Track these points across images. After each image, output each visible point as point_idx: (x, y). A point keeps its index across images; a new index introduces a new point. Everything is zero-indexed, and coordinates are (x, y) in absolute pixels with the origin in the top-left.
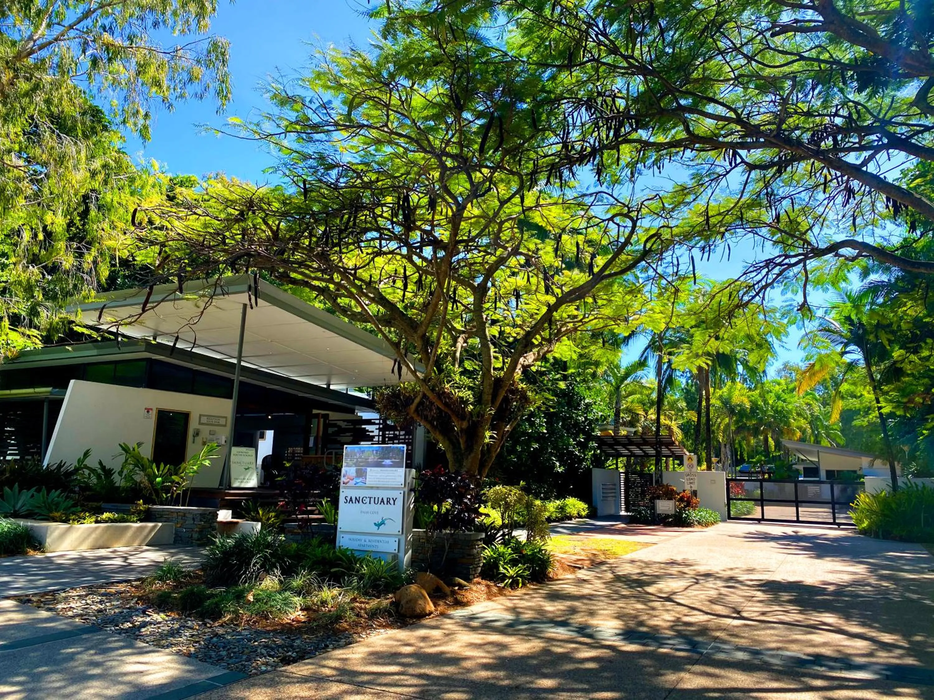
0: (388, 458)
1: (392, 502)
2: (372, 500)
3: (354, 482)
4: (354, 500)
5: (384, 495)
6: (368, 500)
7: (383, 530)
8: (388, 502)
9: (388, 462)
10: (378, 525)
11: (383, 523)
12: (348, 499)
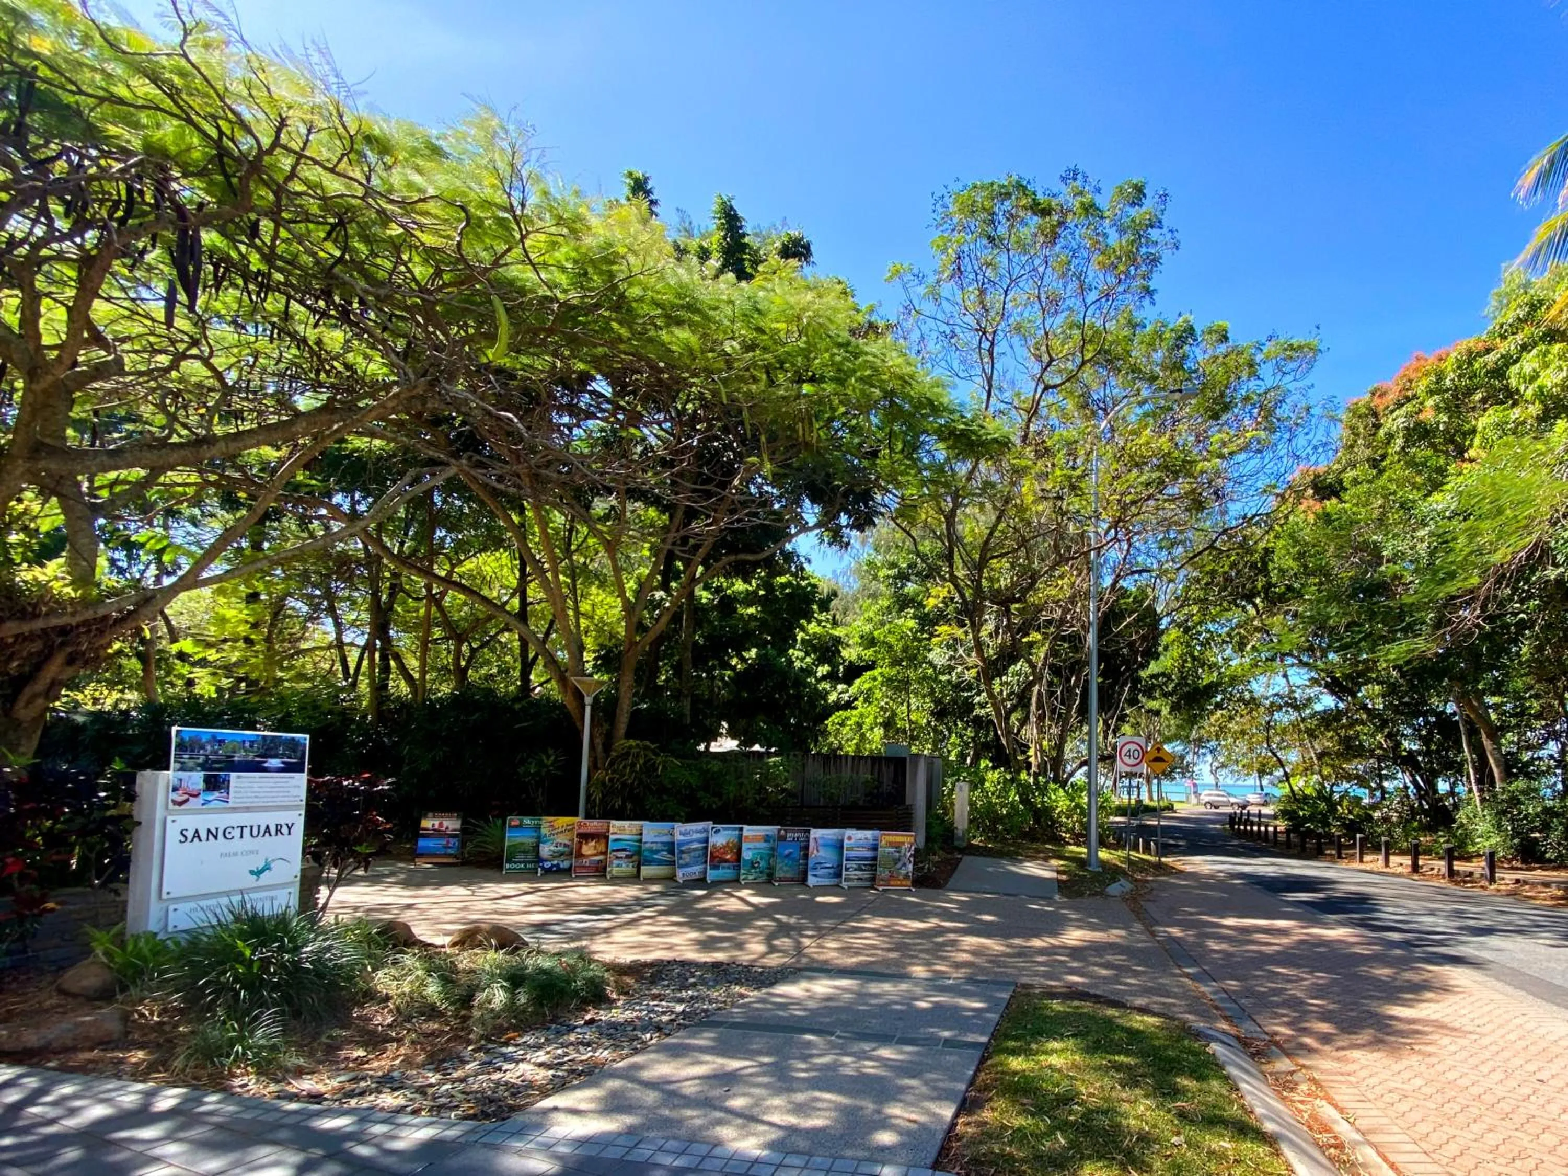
0: (276, 756)
1: (285, 830)
2: (247, 831)
3: (200, 800)
4: (203, 835)
5: (271, 819)
6: (237, 833)
7: (265, 878)
8: (278, 830)
9: (275, 762)
10: (258, 873)
11: (267, 868)
12: (190, 834)
